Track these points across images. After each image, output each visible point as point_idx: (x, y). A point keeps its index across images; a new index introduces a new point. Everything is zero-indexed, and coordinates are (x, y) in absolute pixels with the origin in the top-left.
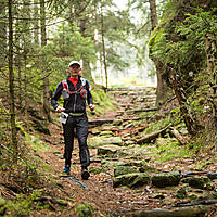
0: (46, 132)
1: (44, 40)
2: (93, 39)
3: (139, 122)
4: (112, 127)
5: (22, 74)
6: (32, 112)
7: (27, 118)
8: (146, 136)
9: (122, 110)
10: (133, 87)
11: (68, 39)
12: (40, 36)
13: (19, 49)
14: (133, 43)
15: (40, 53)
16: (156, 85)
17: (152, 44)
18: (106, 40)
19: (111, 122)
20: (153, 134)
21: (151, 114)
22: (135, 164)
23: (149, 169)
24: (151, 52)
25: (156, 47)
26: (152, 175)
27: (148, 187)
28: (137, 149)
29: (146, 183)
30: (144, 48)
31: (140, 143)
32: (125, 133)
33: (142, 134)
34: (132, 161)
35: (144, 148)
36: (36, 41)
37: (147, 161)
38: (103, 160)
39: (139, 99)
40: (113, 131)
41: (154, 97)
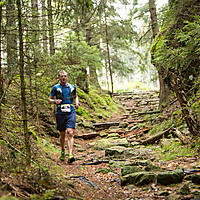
0: (57, 136)
1: (53, 50)
2: (98, 47)
3: (144, 124)
4: (118, 129)
5: (33, 82)
6: (43, 117)
7: (38, 123)
8: (151, 137)
9: (127, 113)
10: (137, 91)
11: (75, 48)
12: (49, 46)
13: (29, 58)
14: (136, 50)
15: (49, 62)
16: (158, 89)
17: (154, 50)
18: (110, 48)
19: (118, 124)
20: (156, 135)
21: (155, 117)
22: (141, 164)
23: (154, 167)
24: (153, 58)
25: (157, 53)
26: (157, 174)
27: (153, 185)
28: (143, 149)
29: (152, 182)
30: (147, 55)
31: (145, 144)
32: (131, 135)
33: (147, 135)
34: (139, 161)
35: (149, 149)
36: (45, 51)
37: (152, 160)
38: (111, 161)
39: (143, 102)
40: (120, 133)
41: (157, 100)
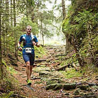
0: (16, 65)
1: (15, 24)
2: (37, 23)
3: (58, 61)
4: (46, 63)
5: (5, 39)
6: (9, 56)
7: (7, 59)
8: (61, 67)
9: (50, 55)
10: (55, 45)
11: (26, 24)
12: (13, 22)
13: (4, 28)
14: (55, 25)
15: (13, 30)
16: (65, 44)
17: (63, 25)
18: (43, 24)
19: (45, 60)
20: (64, 66)
21: (63, 57)
22: (56, 80)
23: (62, 81)
24: (63, 29)
25: (65, 27)
27: (61, 90)
28: (57, 73)
29: (61, 88)
30: (60, 28)
31: (58, 70)
32: (52, 66)
33: (59, 66)
34: (55, 78)
35: (60, 72)
36: (12, 25)
37: (61, 78)
38: (42, 78)
39: (58, 50)
40: (46, 65)
41: (64, 49)
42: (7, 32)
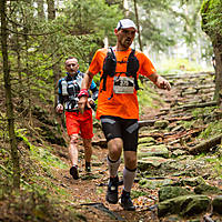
0: (61, 142)
1: (52, 12)
2: (121, 7)
3: (192, 123)
4: (153, 131)
5: (22, 61)
6: (38, 115)
7: (31, 123)
8: (203, 142)
9: (167, 108)
10: (181, 73)
11: (86, 9)
12: (46, 6)
13: (17, 25)
14: (180, 11)
15: (47, 30)
16: (212, 70)
17: (206, 10)
18: (139, 8)
19: (152, 124)
20: (211, 138)
21: (209, 112)
22: (189, 183)
23: (208, 188)
24: (204, 22)
25: (211, 14)
26: (212, 197)
27: (207, 215)
28: (191, 161)
29: (205, 210)
30: (195, 18)
31: (194, 153)
32: (173, 140)
33: (196, 140)
34: (184, 178)
35: (200, 160)
36: (41, 14)
37: (205, 177)
38: (144, 180)
39: (191, 90)
40: (156, 138)
41: (211, 86)
42: (26, 38)
